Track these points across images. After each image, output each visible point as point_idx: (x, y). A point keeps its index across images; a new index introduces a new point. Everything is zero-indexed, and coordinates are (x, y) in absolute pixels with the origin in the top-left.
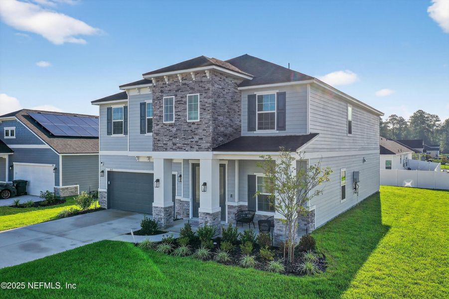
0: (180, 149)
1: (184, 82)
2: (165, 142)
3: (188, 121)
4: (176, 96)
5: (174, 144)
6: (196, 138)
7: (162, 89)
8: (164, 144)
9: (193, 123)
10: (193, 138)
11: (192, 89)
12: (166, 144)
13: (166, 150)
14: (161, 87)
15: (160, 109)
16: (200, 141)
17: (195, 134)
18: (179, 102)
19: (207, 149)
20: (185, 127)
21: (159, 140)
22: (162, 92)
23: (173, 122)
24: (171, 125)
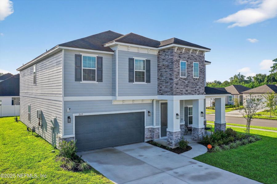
0: (190, 94)
1: (192, 54)
2: (181, 90)
3: (194, 77)
4: (187, 61)
5: (187, 91)
6: (198, 87)
7: (180, 55)
8: (181, 91)
9: (196, 79)
10: (196, 87)
11: (196, 59)
12: (182, 91)
13: (182, 94)
14: (179, 54)
15: (178, 68)
16: (199, 89)
17: (197, 85)
18: (189, 66)
19: (202, 94)
20: (192, 81)
21: (178, 88)
22: (180, 57)
23: (186, 77)
24: (185, 79)
